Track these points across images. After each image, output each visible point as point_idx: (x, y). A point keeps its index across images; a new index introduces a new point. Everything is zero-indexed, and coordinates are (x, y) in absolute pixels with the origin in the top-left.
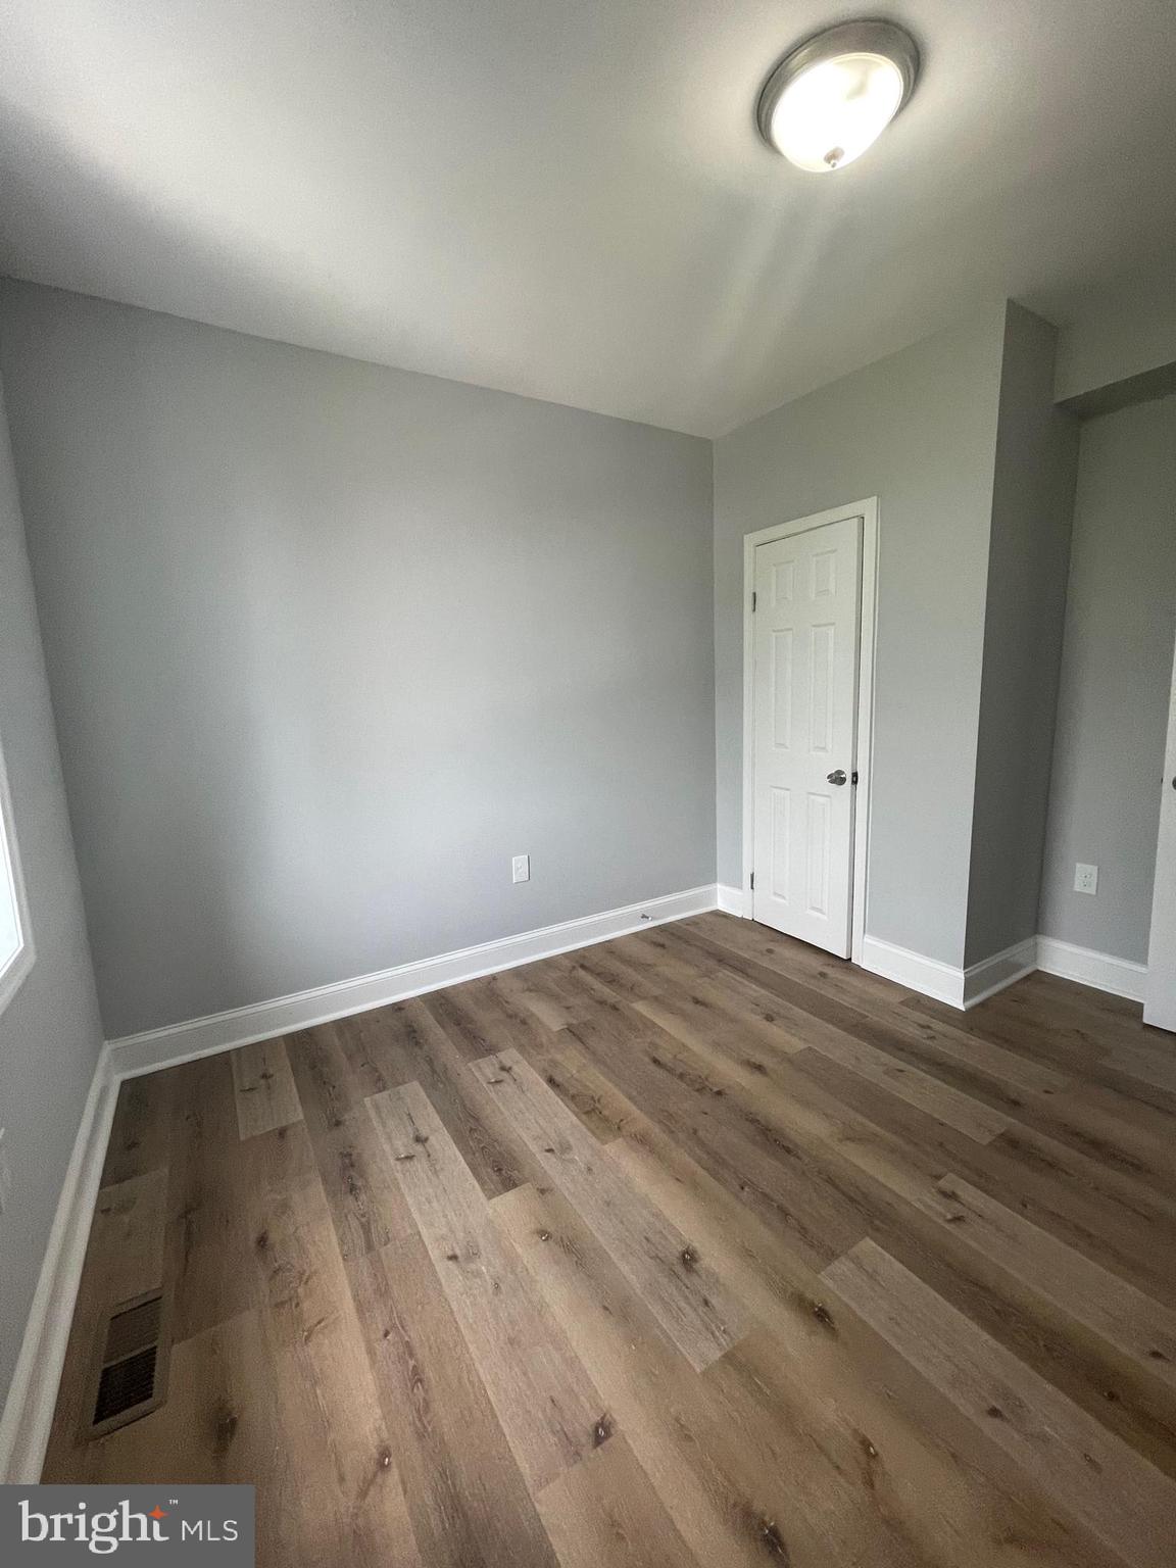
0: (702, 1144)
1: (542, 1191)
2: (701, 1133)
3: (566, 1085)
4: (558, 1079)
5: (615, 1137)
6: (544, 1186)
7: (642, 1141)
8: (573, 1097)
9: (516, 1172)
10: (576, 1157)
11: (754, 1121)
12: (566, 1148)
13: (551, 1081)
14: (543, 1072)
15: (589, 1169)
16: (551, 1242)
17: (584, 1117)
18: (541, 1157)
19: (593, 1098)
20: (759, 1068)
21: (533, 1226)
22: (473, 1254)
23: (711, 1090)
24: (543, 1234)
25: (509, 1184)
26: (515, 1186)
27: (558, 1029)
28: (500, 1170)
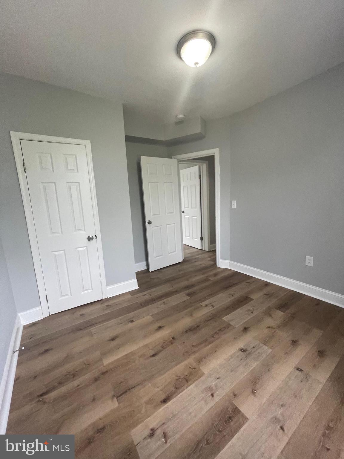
0: (198, 345)
1: (235, 395)
2: (194, 344)
3: (168, 393)
4: (163, 397)
5: (200, 369)
6: (232, 395)
7: (200, 361)
8: (177, 388)
9: (229, 409)
10: (214, 384)
11: (186, 332)
12: (209, 388)
13: (165, 401)
14: (156, 407)
15: (218, 378)
16: (256, 389)
17: (190, 383)
18: (217, 399)
19: (177, 380)
20: (160, 328)
21: (253, 397)
22: (276, 420)
23: (172, 340)
24: (254, 392)
25: (236, 411)
26: (236, 408)
27: (117, 403)
28: (230, 418)
